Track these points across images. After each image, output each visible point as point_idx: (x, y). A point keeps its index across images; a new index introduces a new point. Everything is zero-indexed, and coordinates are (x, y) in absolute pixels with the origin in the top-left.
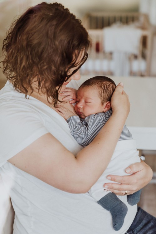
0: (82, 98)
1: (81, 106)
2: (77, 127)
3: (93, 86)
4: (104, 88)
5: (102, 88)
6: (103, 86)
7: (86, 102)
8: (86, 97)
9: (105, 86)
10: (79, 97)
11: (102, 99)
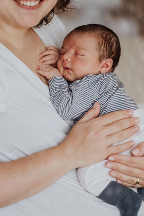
0: (71, 47)
1: (69, 57)
2: (60, 91)
3: (91, 32)
4: (106, 37)
5: (104, 38)
6: (104, 36)
7: (76, 54)
8: (77, 47)
9: (108, 36)
10: (67, 47)
11: (101, 53)
